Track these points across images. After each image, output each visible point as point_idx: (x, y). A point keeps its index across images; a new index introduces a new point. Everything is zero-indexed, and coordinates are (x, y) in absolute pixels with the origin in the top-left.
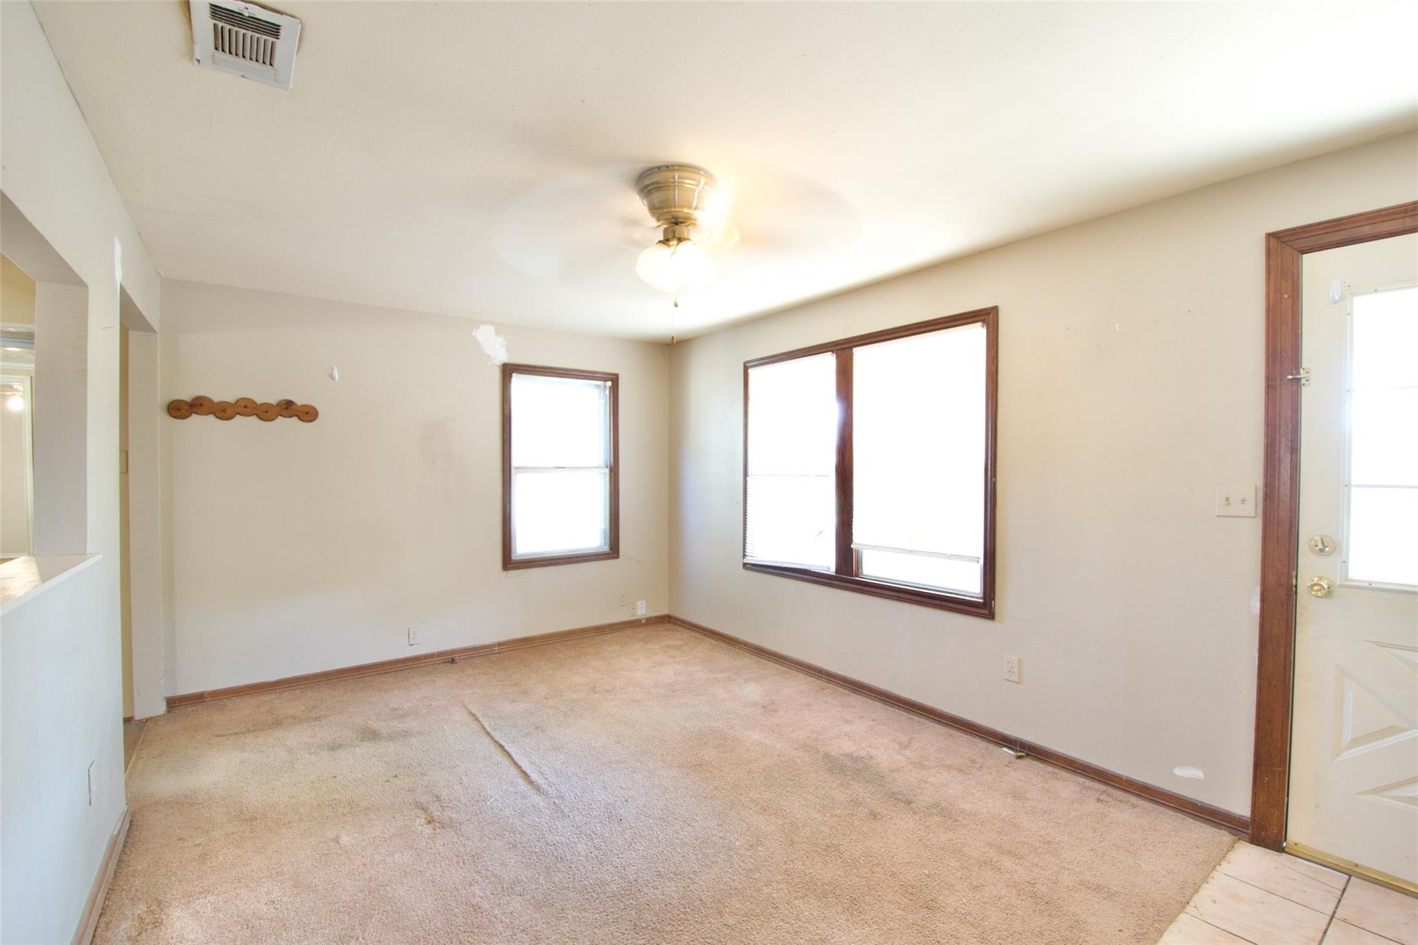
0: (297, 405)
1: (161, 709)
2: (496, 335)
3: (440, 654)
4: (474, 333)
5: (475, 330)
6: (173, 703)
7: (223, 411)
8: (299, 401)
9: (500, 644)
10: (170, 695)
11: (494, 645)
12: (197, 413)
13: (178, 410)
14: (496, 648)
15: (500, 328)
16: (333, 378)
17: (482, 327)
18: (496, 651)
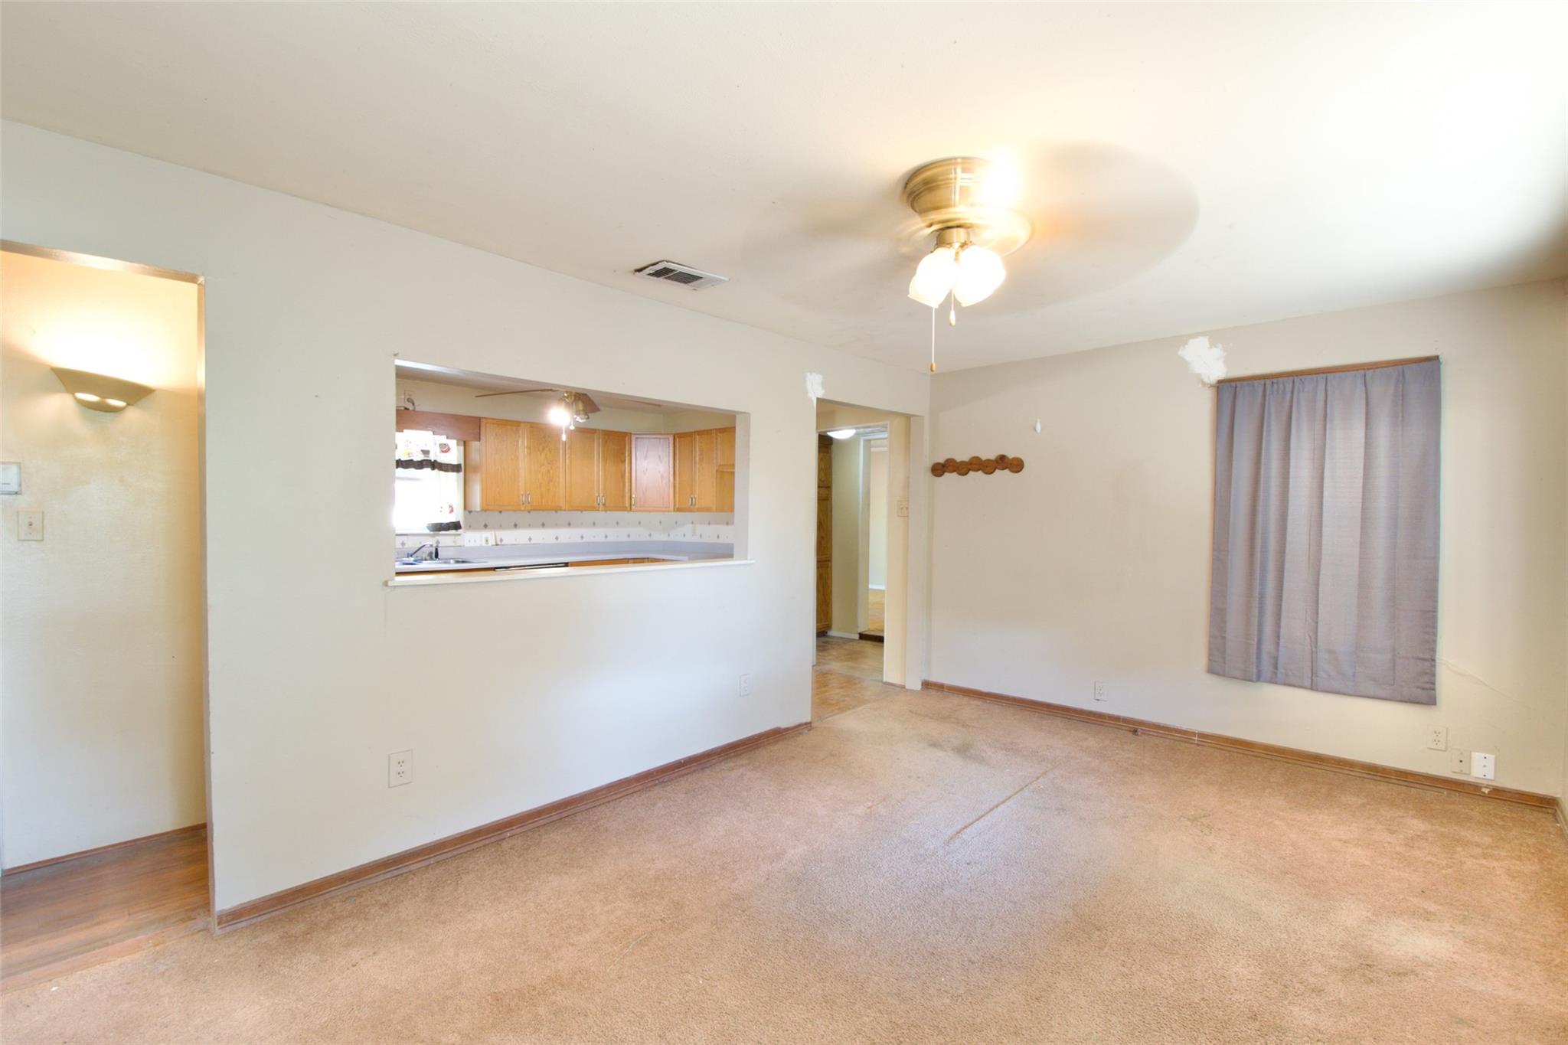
0: (1008, 458)
1: (918, 687)
2: (1211, 347)
3: (1126, 720)
4: (1180, 353)
5: (1182, 348)
6: (927, 685)
7: (962, 468)
8: (1010, 455)
9: (1201, 735)
10: (927, 678)
11: (1193, 734)
12: (948, 472)
13: (939, 470)
14: (1196, 738)
15: (1215, 337)
16: (1035, 429)
17: (1191, 341)
18: (1196, 742)
